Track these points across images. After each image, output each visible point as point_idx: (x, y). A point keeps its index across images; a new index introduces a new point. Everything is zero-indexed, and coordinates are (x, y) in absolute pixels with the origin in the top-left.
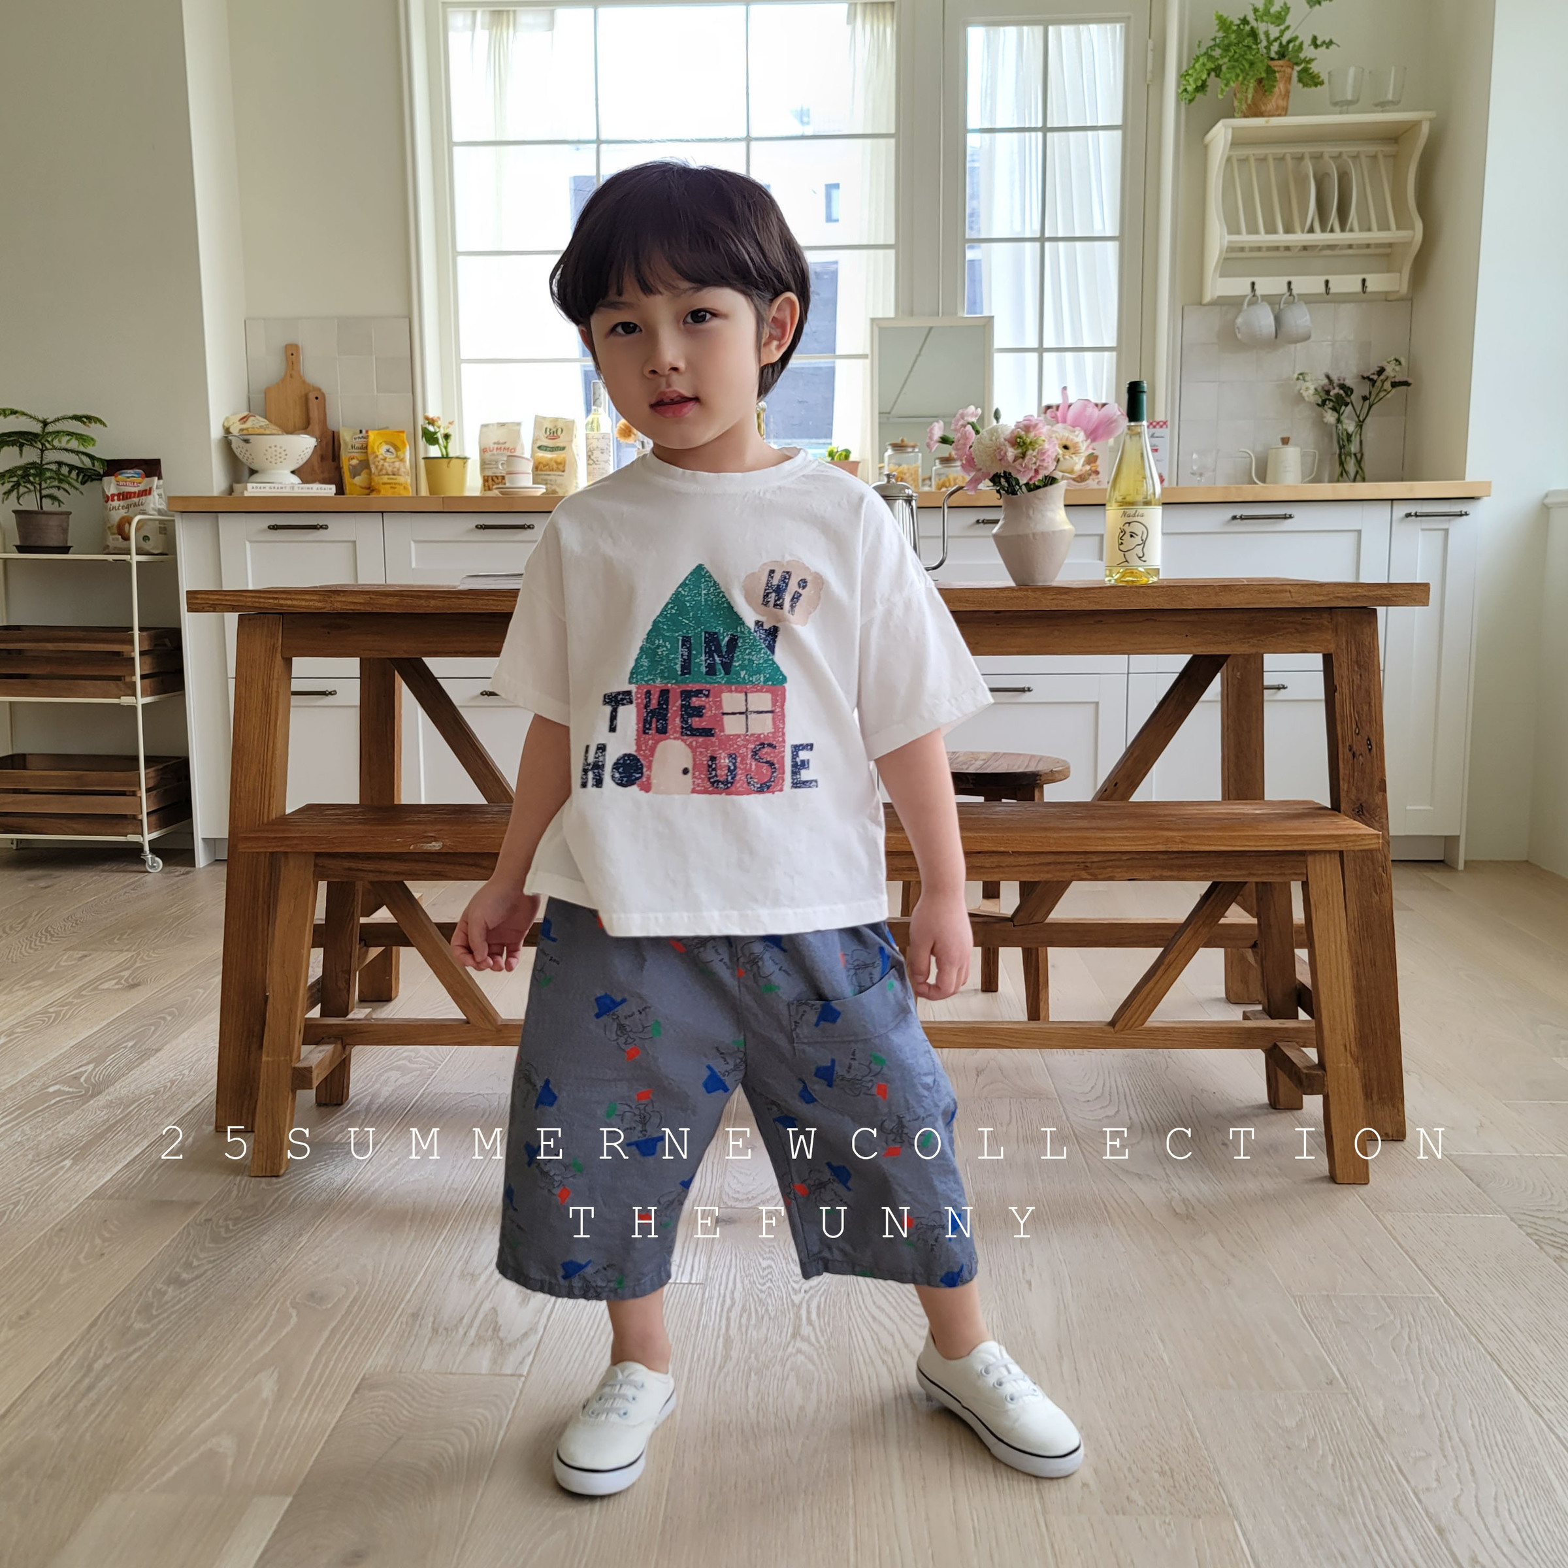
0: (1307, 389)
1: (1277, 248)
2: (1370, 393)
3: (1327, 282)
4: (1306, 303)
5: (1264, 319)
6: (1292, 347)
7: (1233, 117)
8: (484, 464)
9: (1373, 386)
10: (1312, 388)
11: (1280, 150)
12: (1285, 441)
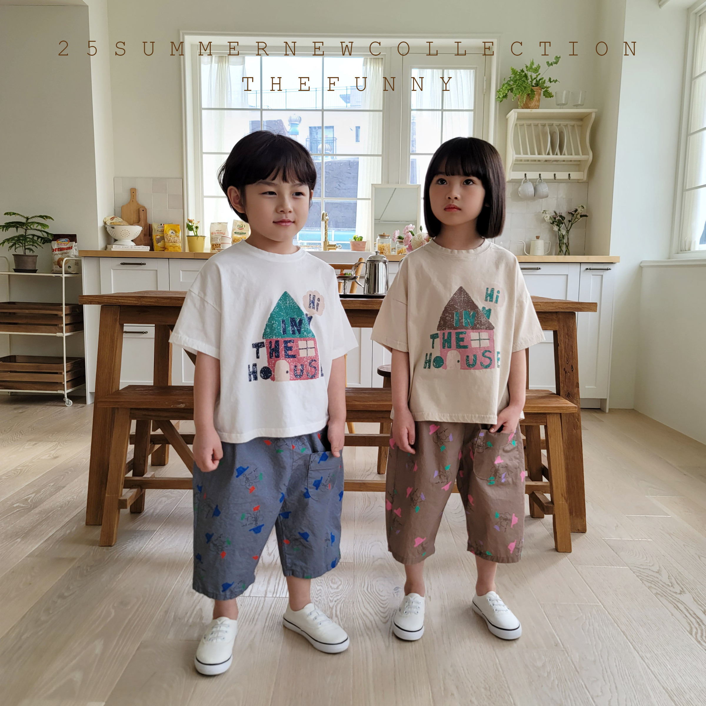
0: (547, 217)
1: (535, 161)
2: (572, 219)
3: (555, 175)
4: (547, 182)
5: (530, 189)
6: (541, 200)
7: (518, 108)
8: (212, 239)
9: (573, 216)
10: (549, 216)
11: (536, 122)
12: (538, 238)
